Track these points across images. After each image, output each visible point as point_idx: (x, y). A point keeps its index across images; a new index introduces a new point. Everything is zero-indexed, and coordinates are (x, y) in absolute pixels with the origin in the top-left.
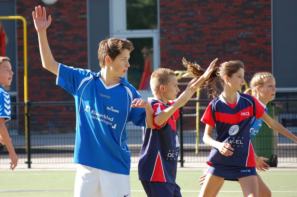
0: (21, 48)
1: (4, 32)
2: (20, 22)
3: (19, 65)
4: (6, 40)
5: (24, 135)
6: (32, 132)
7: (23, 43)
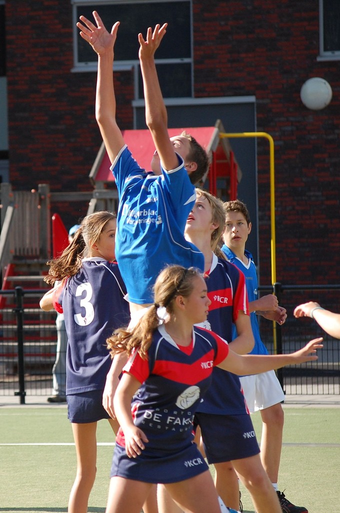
0: (266, 187)
1: (235, 160)
2: (264, 142)
3: (261, 219)
4: (239, 176)
5: (272, 342)
6: (284, 338)
7: (269, 178)
